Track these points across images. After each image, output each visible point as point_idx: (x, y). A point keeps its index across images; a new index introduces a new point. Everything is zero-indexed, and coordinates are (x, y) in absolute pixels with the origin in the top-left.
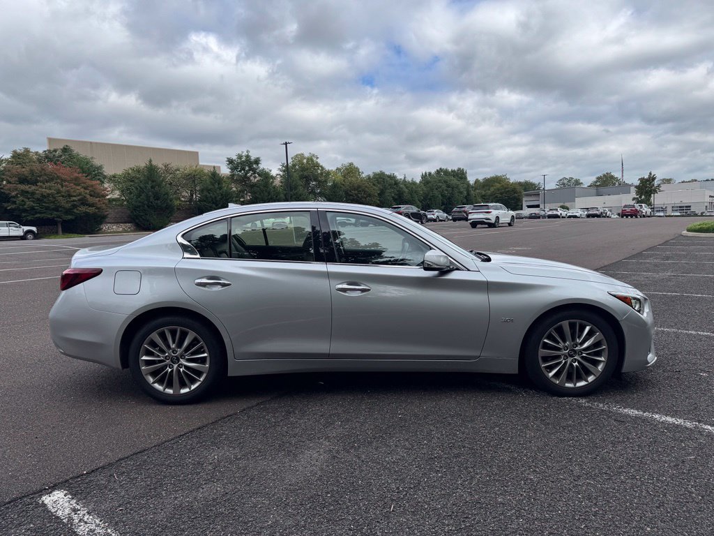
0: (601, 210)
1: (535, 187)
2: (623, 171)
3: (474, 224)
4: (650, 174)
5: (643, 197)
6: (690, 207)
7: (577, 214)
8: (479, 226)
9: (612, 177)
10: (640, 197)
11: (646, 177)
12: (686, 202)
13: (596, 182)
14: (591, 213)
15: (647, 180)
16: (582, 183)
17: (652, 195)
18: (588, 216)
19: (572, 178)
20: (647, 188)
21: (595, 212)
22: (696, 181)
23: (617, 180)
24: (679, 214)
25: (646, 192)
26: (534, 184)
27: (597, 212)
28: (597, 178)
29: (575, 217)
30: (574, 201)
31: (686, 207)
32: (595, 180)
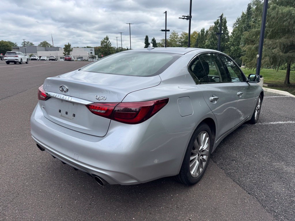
0: (55, 58)
1: (14, 45)
2: (53, 41)
3: (8, 62)
4: (69, 43)
5: (67, 53)
6: (82, 57)
7: (45, 59)
8: (10, 63)
9: (47, 43)
10: (66, 53)
11: (67, 44)
12: (81, 55)
13: (40, 45)
14: (51, 58)
15: (68, 46)
16: (34, 45)
17: (70, 52)
18: (50, 60)
19: (29, 42)
20: (68, 49)
21: (53, 58)
22: (78, 47)
23: (49, 45)
24: (80, 60)
25: (68, 51)
26: (13, 43)
27: (54, 58)
28: (41, 43)
29: (44, 60)
30: (37, 53)
31: (81, 57)
32: (40, 44)
